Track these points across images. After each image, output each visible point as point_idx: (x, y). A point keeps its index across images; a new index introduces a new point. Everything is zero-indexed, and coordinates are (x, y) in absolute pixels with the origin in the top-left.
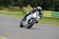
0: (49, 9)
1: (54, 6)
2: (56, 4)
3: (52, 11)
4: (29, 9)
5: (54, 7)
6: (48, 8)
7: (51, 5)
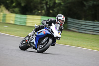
0: (36, 13)
1: (45, 7)
2: (48, 4)
3: (41, 15)
4: (2, 13)
5: (44, 10)
6: (34, 12)
7: (39, 6)
